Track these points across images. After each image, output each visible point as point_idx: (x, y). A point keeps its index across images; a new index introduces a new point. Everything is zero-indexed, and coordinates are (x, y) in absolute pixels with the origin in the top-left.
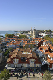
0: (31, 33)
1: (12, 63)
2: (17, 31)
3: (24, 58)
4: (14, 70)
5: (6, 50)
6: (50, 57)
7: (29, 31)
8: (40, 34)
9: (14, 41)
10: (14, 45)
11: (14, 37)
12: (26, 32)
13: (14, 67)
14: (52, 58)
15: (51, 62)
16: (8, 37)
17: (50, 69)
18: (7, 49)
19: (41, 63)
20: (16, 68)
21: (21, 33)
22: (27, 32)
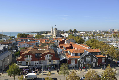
0: (51, 34)
1: (24, 60)
2: (33, 32)
3: (39, 54)
4: (27, 68)
5: (17, 50)
6: (71, 53)
7: (50, 32)
8: (62, 35)
9: (29, 40)
10: (27, 45)
11: (28, 37)
12: (45, 33)
13: (27, 65)
14: (72, 53)
15: (70, 58)
16: (21, 37)
17: (70, 66)
18: (19, 49)
19: (59, 59)
20: (29, 66)
21: (38, 34)
22: (47, 33)
